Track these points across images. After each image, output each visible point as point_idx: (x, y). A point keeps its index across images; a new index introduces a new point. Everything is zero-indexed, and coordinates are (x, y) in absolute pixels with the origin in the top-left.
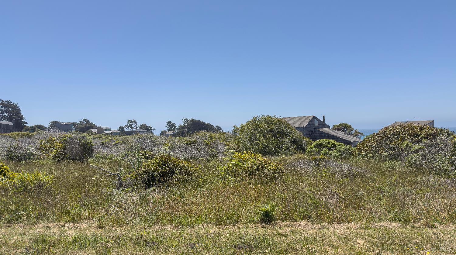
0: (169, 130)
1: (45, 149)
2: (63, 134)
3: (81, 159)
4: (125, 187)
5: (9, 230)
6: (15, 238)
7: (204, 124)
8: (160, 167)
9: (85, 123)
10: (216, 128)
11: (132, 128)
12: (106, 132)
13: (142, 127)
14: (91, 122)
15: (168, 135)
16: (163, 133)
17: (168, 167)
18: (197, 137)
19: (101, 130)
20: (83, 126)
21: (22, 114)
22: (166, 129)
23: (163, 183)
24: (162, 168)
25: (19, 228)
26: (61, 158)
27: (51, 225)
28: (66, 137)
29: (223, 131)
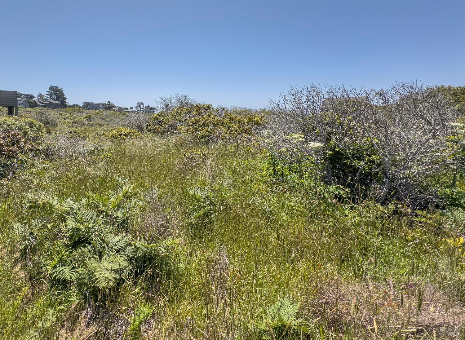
9: (108, 103)
11: (141, 108)
12: (125, 111)
13: (148, 107)
14: (112, 103)
19: (120, 109)
20: (106, 106)
21: (65, 96)
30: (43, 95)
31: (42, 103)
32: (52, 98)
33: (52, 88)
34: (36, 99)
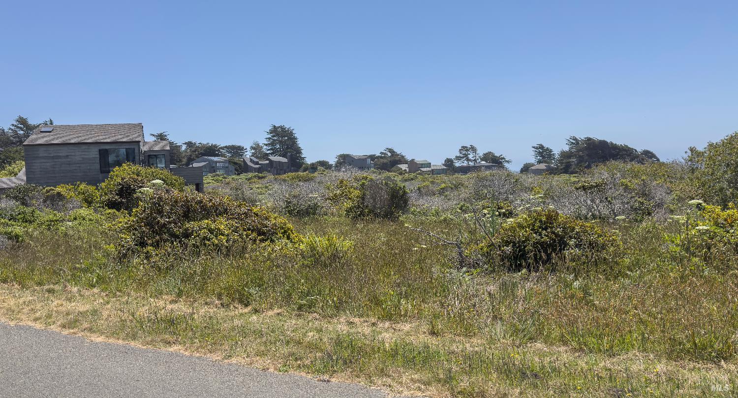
0: (539, 162)
1: (335, 199)
2: (360, 174)
3: (388, 215)
4: (470, 266)
5: (300, 322)
6: (311, 334)
7: (614, 147)
8: (536, 233)
9: (389, 154)
10: (642, 154)
11: (468, 160)
12: (423, 169)
13: (487, 157)
14: (398, 153)
15: (538, 172)
16: (526, 169)
17: (553, 233)
18: (601, 173)
19: (414, 166)
20: (385, 161)
21: (300, 146)
22: (533, 160)
23: (544, 262)
24: (540, 235)
25: (313, 320)
26: (358, 213)
27: (356, 320)
28: (366, 178)
29: (658, 160)
30: (261, 145)
31: (257, 163)
32: (275, 152)
33: (274, 130)
34: (248, 154)
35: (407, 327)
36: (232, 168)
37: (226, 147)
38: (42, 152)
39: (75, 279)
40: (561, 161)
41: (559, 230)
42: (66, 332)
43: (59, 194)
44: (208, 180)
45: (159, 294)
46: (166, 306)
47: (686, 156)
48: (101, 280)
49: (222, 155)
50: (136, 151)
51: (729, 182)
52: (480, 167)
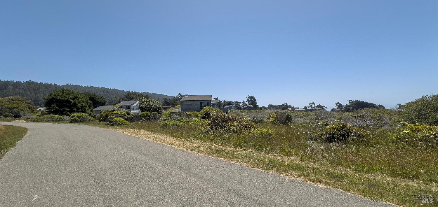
0: (337, 108)
1: (268, 118)
2: (276, 110)
3: (285, 123)
4: (315, 140)
5: (258, 154)
6: (262, 158)
7: (367, 103)
8: (338, 131)
9: (285, 105)
10: (378, 106)
11: (312, 107)
12: (297, 110)
13: (319, 106)
14: (288, 104)
15: (338, 111)
16: (333, 110)
17: (345, 131)
18: (362, 112)
19: (294, 109)
20: (284, 107)
21: (257, 102)
22: (335, 108)
23: (341, 141)
24: (340, 131)
25: (262, 154)
26: (275, 122)
27: (276, 155)
28: (278, 112)
29: (385, 108)
30: (245, 102)
31: (244, 107)
32: (249, 104)
33: (249, 97)
34: (241, 104)
35: (293, 158)
36: (236, 108)
37: (235, 102)
38: (185, 103)
39: (194, 138)
40: (346, 108)
41: (347, 130)
42: (192, 152)
43: (189, 114)
44: (229, 111)
45: (216, 143)
46: (218, 146)
47: (397, 107)
48: (201, 138)
49: (234, 104)
50: (210, 103)
51: (416, 116)
52: (316, 109)
